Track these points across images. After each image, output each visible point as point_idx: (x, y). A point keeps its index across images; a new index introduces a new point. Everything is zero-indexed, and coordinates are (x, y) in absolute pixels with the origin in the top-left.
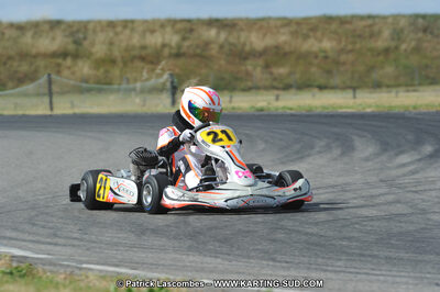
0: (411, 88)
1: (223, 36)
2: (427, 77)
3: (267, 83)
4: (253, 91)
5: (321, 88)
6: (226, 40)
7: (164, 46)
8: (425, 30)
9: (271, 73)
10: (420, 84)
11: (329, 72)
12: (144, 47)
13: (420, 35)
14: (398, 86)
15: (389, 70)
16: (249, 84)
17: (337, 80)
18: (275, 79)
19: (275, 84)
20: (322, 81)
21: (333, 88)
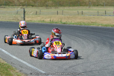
0: (56, 7)
2: (60, 4)
3: (18, 4)
4: (15, 6)
5: (32, 6)
9: (19, 2)
10: (58, 6)
11: (35, 2)
14: (53, 6)
15: (50, 2)
16: (14, 4)
17: (36, 4)
18: (20, 3)
19: (21, 4)
20: (33, 4)
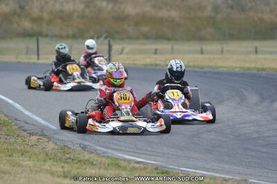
1: (110, 6)
6: (113, 9)
7: (74, 11)
8: (232, 7)
12: (62, 11)
13: (229, 10)
21: (176, 40)
